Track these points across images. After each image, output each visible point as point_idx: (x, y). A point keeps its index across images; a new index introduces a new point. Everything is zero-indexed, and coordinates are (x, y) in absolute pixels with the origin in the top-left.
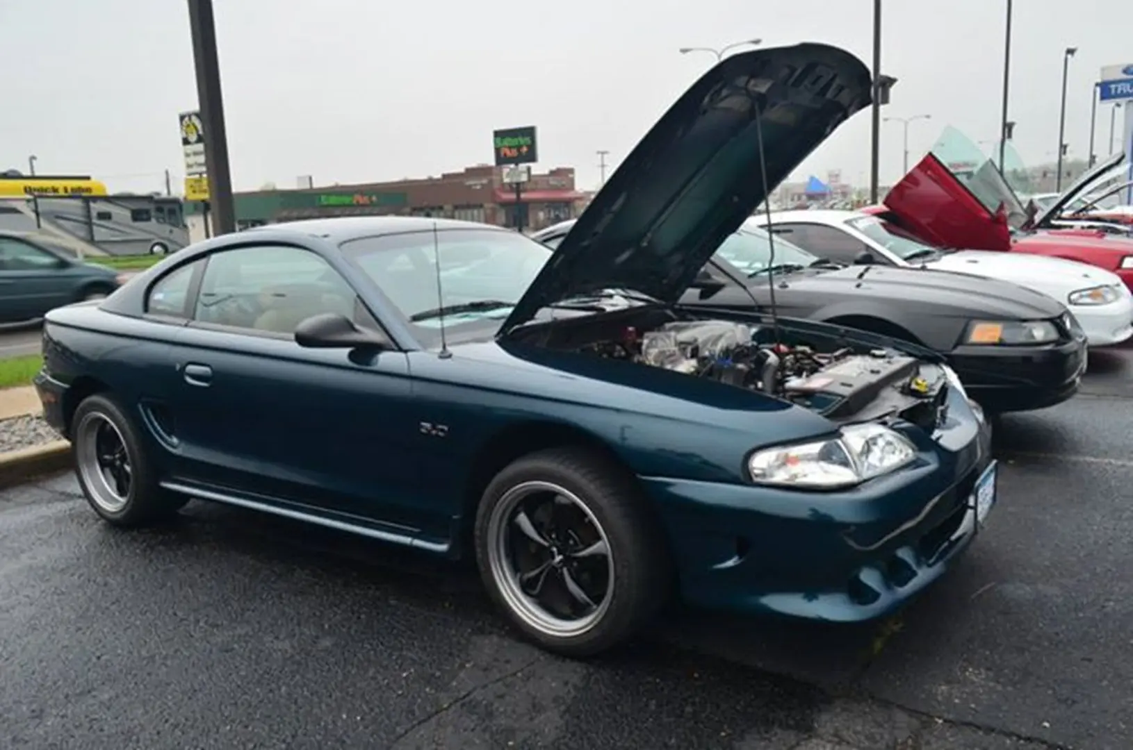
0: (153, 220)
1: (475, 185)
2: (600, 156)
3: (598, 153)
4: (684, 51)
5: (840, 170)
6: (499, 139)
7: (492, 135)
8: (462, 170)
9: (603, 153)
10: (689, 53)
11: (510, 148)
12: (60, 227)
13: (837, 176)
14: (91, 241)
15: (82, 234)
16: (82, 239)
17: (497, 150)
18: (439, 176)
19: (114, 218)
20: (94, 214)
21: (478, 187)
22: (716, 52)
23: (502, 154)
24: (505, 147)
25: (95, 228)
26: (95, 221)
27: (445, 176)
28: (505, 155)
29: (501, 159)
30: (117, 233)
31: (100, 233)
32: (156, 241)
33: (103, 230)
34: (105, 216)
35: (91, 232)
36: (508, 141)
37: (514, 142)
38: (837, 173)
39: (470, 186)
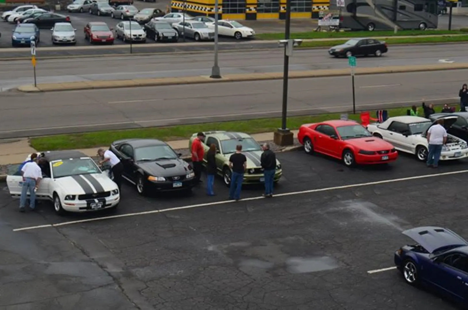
0: (424, 11)
12: (383, 13)
14: (394, 20)
15: (390, 16)
16: (390, 19)
19: (407, 9)
20: (398, 6)
25: (398, 14)
26: (398, 10)
30: (407, 17)
31: (400, 17)
32: (421, 22)
33: (401, 15)
34: (403, 8)
35: (395, 16)
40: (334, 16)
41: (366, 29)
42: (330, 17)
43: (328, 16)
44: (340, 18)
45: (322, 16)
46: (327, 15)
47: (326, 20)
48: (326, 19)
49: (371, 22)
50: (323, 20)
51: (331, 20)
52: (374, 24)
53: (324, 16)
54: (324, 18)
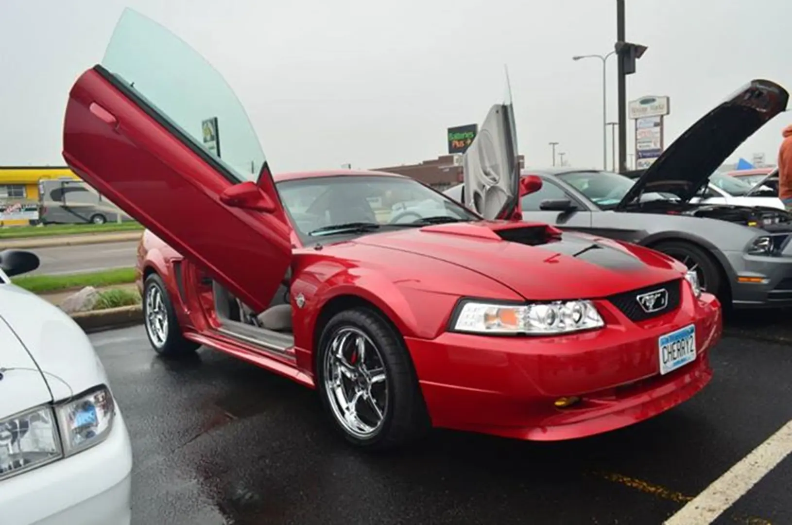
1: (445, 168)
2: (552, 145)
3: (550, 144)
4: (576, 58)
5: (764, 154)
6: (451, 134)
7: (446, 132)
8: (436, 158)
9: (554, 144)
10: (581, 60)
11: (459, 141)
13: (760, 158)
17: (450, 143)
18: (421, 162)
21: (448, 170)
22: (600, 57)
23: (453, 145)
24: (456, 140)
27: (426, 163)
28: (455, 146)
29: (453, 149)
36: (458, 136)
37: (462, 136)
38: (761, 155)
39: (442, 169)
40: (27, 207)
41: (91, 222)
42: (20, 209)
43: (15, 207)
44: (42, 210)
45: (4, 207)
46: (12, 206)
47: (12, 213)
48: (12, 211)
49: (97, 212)
50: (5, 212)
51: (22, 213)
52: (103, 216)
53: (8, 207)
54: (8, 210)
